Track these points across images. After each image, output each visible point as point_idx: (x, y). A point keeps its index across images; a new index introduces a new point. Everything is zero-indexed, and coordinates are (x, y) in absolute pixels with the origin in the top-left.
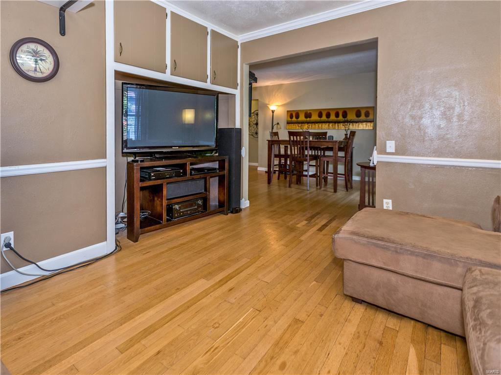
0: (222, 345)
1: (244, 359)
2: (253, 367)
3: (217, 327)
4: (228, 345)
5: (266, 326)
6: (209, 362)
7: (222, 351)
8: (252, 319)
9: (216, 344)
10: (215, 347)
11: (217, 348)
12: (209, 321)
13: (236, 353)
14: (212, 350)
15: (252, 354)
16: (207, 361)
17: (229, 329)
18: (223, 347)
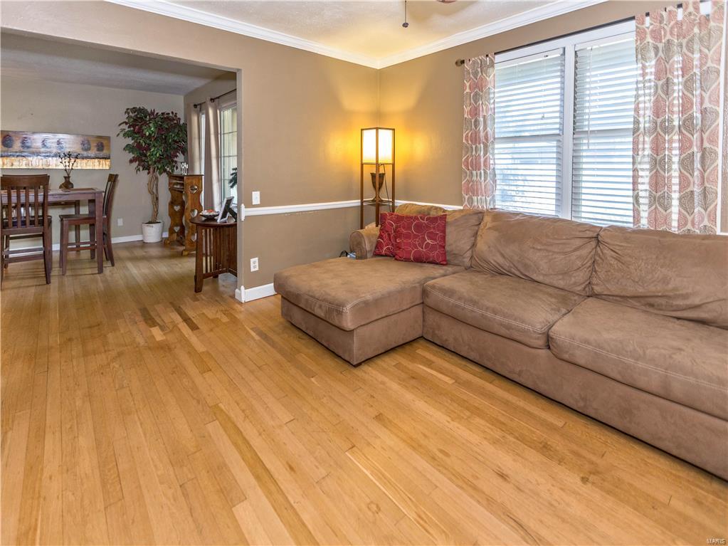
0: (414, 508)
1: (437, 487)
2: (448, 481)
3: (378, 506)
4: (413, 499)
5: (382, 448)
6: (444, 532)
7: (423, 509)
8: (368, 459)
9: (412, 516)
10: (418, 519)
11: (420, 517)
12: (361, 516)
13: (427, 493)
14: (421, 522)
15: (428, 476)
16: (443, 535)
17: (384, 493)
18: (416, 506)
